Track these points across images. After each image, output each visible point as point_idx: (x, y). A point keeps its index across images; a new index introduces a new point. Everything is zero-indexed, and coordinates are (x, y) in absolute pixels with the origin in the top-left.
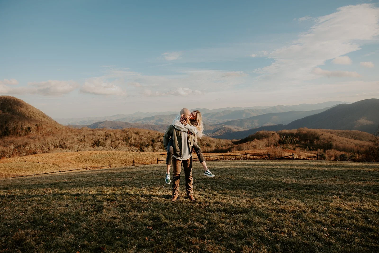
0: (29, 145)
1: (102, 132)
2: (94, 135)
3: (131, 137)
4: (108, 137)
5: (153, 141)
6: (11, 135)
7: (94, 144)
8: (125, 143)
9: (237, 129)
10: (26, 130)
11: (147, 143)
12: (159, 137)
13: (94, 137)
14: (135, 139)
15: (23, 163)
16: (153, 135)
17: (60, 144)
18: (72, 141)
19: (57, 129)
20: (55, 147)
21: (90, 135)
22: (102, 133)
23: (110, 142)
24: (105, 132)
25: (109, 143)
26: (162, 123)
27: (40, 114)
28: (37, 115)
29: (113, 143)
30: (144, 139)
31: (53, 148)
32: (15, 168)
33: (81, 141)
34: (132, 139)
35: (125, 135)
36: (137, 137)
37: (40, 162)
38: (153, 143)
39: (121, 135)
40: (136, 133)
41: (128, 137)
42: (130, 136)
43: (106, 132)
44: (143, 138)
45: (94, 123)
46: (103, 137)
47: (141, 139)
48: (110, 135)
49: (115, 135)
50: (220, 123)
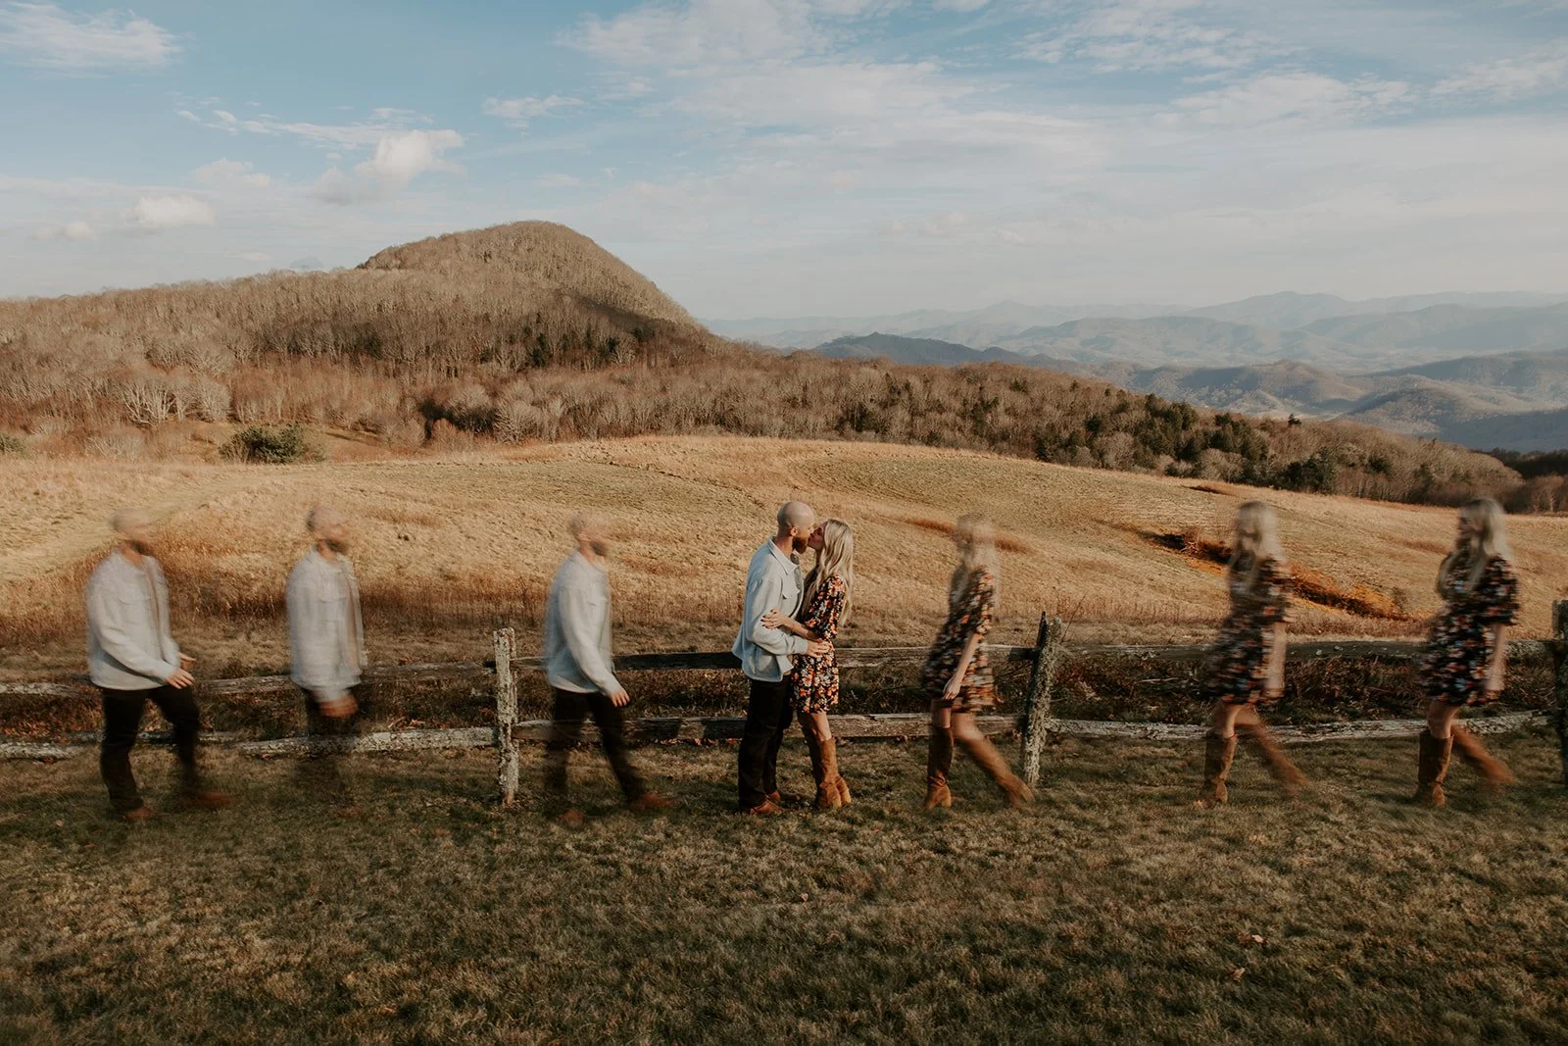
0: (609, 407)
1: (873, 371)
2: (841, 381)
3: (996, 402)
4: (899, 393)
5: (1094, 426)
6: (555, 366)
7: (841, 422)
8: (969, 424)
9: (1491, 399)
10: (601, 351)
11: (1065, 435)
12: (1123, 408)
13: (844, 391)
14: (1010, 411)
15: (601, 467)
16: (1095, 397)
17: (718, 408)
18: (760, 403)
19: (704, 350)
20: (698, 421)
21: (827, 382)
22: (876, 375)
23: (907, 418)
24: (887, 375)
25: (902, 421)
26: (1107, 355)
27: (649, 294)
28: (637, 297)
29: (919, 421)
30: (1053, 414)
31: (691, 422)
32: (573, 486)
33: (792, 402)
34: (1001, 408)
35: (969, 391)
36: (1020, 401)
37: (667, 472)
38: (1095, 435)
39: (953, 388)
40: (1017, 387)
41: (981, 399)
42: (989, 397)
43: (891, 374)
44: (1048, 408)
45: (829, 340)
46: (879, 393)
47: (1038, 411)
48: (907, 387)
49: (925, 386)
50: (1397, 367)
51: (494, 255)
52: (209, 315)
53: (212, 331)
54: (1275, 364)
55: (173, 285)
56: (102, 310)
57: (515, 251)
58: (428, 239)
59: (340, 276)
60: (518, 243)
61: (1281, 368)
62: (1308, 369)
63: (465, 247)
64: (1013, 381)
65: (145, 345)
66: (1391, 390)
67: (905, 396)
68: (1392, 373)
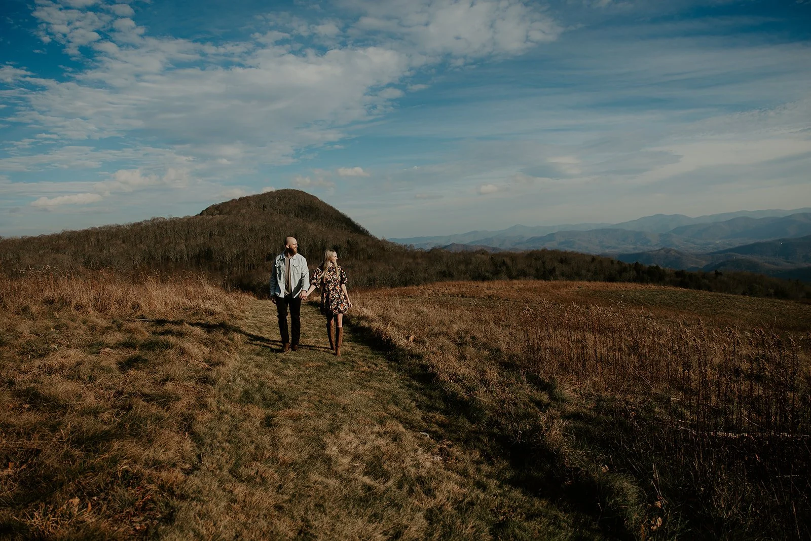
50: (722, 249)
51: (268, 207)
52: (118, 242)
53: (121, 250)
54: (660, 250)
55: (99, 228)
56: (61, 242)
57: (279, 204)
58: (233, 200)
59: (188, 220)
60: (280, 200)
61: (662, 252)
62: (676, 251)
63: (253, 203)
64: (560, 258)
65: (84, 258)
66: (721, 261)
67: (504, 268)
68: (721, 252)
